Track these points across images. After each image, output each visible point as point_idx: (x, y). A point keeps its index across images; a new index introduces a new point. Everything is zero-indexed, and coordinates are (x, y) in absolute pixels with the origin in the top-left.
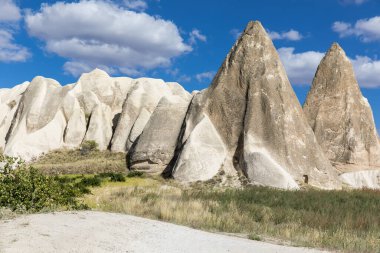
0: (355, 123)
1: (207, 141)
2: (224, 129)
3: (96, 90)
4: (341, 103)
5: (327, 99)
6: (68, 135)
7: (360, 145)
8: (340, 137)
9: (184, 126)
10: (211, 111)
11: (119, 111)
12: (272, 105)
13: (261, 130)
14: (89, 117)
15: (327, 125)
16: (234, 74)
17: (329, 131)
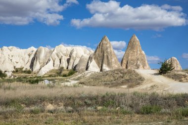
0: (140, 59)
1: (94, 66)
2: (98, 63)
3: (61, 51)
4: (136, 53)
5: (132, 52)
6: (55, 65)
7: (141, 66)
8: (135, 64)
9: (88, 62)
10: (95, 59)
11: (69, 58)
12: (109, 57)
13: (107, 63)
14: (60, 60)
15: (132, 60)
16: (100, 50)
17: (132, 62)
